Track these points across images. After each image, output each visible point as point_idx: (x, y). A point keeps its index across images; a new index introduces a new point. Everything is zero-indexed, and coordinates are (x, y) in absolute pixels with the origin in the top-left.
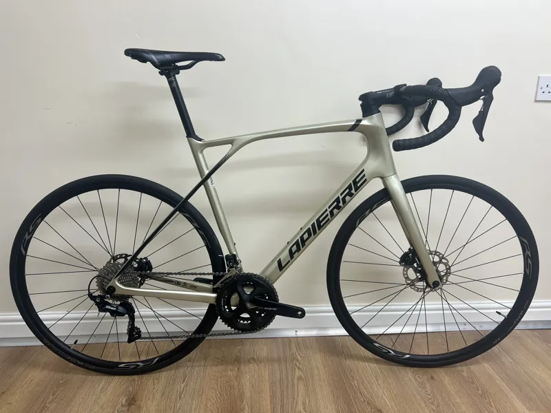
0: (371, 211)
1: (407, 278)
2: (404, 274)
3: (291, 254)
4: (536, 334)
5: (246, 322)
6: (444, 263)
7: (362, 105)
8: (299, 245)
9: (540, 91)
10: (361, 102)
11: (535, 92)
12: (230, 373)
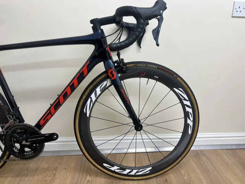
4: (229, 152)
9: (235, 11)
11: (232, 11)
12: (48, 178)
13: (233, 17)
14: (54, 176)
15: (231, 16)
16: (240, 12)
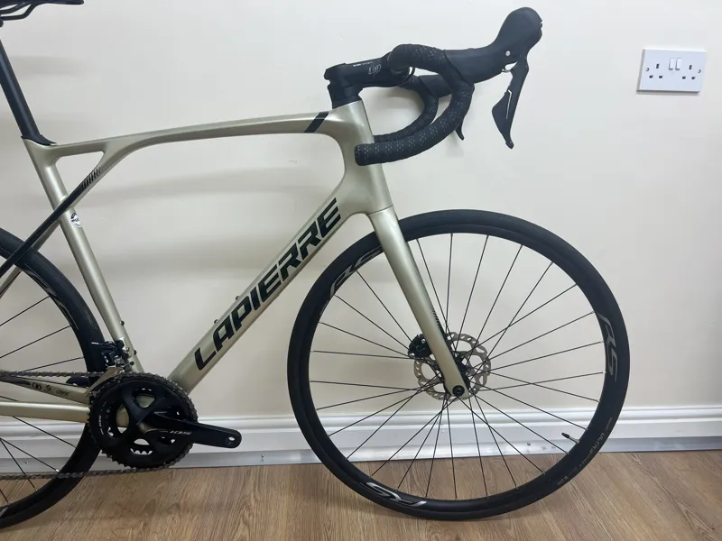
0: (354, 269)
1: (421, 378)
2: (416, 372)
3: (218, 342)
5: (144, 453)
6: (480, 355)
7: (329, 87)
8: (231, 327)
9: (646, 75)
10: (328, 82)
12: (129, 532)
13: (639, 91)
14: (145, 525)
15: (635, 89)
16: (661, 77)
